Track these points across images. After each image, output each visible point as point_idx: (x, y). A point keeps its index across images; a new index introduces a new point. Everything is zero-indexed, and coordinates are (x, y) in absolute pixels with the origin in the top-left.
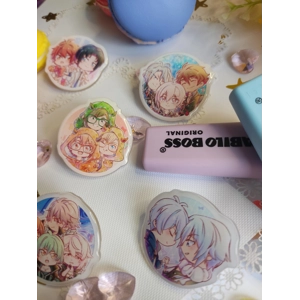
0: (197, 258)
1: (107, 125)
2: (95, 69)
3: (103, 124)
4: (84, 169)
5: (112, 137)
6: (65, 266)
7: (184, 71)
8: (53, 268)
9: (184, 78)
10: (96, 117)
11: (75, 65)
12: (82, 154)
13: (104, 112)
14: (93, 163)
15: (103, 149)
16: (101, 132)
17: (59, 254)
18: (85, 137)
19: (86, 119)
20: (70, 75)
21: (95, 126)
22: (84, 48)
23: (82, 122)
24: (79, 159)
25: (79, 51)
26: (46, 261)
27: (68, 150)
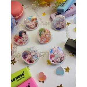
1: (45, 32)
3: (44, 32)
4: (47, 42)
5: (47, 33)
6: (62, 58)
8: (60, 60)
10: (42, 32)
12: (45, 40)
13: (42, 30)
14: (48, 40)
15: (47, 36)
16: (45, 34)
19: (40, 34)
21: (43, 33)
26: (58, 60)
27: (42, 41)
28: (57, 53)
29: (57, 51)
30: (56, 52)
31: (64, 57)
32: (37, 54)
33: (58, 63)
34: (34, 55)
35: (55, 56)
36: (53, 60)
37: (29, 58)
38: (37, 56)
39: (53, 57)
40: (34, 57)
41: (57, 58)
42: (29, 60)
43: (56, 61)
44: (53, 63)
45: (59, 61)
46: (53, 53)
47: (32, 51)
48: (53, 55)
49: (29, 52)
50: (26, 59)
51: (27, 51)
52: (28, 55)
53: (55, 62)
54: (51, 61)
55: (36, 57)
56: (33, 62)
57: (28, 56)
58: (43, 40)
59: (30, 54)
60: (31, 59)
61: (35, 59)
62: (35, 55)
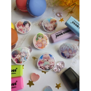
0: (72, 52)
1: (42, 38)
2: (29, 26)
3: (41, 38)
4: (42, 48)
5: (44, 39)
6: (51, 66)
7: (51, 21)
8: (49, 67)
9: (52, 22)
11: (24, 27)
13: (41, 35)
14: (43, 46)
16: (42, 39)
17: (49, 64)
18: (39, 42)
19: (38, 38)
20: (24, 30)
21: (40, 39)
22: (24, 22)
23: (37, 39)
24: (40, 46)
25: (24, 23)
26: (47, 67)
27: (37, 46)
28: (46, 60)
29: (48, 58)
30: (46, 58)
31: (53, 65)
32: (27, 56)
33: (46, 70)
34: (23, 57)
35: (44, 63)
36: (41, 66)
37: (18, 58)
38: (27, 58)
39: (42, 63)
40: (23, 58)
41: (46, 65)
42: (18, 60)
43: (44, 68)
44: (41, 69)
45: (47, 69)
46: (43, 59)
47: (23, 52)
48: (42, 61)
49: (19, 52)
50: (15, 59)
51: (18, 51)
52: (17, 54)
53: (42, 69)
54: (39, 67)
55: (25, 59)
56: (21, 63)
57: (17, 56)
58: (39, 46)
59: (20, 54)
60: (20, 59)
61: (24, 60)
62: (25, 56)
